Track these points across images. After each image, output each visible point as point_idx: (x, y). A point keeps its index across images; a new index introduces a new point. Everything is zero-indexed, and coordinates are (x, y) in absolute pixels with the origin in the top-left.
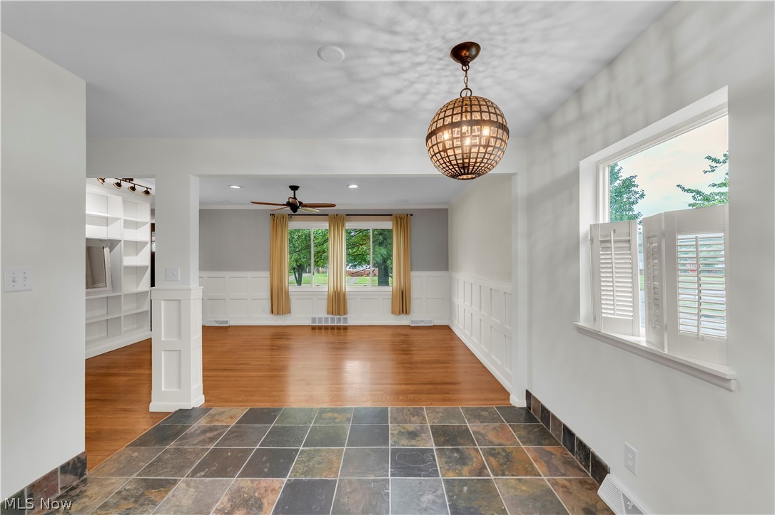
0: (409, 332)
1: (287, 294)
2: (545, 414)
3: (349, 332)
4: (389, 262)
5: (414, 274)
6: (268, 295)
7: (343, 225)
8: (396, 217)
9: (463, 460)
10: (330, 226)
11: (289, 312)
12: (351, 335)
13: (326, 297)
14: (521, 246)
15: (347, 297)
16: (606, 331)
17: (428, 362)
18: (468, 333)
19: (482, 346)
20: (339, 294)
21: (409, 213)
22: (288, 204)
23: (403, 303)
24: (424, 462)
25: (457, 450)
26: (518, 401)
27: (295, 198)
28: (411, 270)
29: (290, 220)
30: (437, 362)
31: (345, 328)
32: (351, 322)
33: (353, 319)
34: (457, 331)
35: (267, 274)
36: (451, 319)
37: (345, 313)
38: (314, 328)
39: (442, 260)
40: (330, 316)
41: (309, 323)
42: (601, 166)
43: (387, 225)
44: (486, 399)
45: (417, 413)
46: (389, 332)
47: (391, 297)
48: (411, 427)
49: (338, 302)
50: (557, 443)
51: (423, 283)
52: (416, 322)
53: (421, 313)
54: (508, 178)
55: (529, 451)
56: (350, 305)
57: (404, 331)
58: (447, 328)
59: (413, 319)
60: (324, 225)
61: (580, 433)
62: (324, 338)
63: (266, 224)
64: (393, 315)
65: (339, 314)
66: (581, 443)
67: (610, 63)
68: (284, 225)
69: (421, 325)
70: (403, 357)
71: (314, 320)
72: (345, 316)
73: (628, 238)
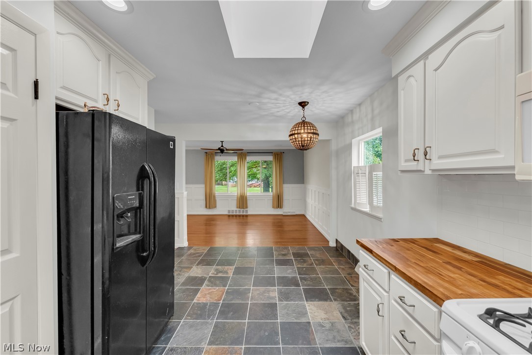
0: (282, 217)
1: (214, 197)
2: (342, 246)
3: (249, 218)
4: (270, 178)
5: (285, 186)
6: (203, 197)
7: (245, 159)
8: (275, 154)
9: (305, 262)
10: (238, 159)
11: (216, 207)
12: (250, 219)
13: (236, 199)
14: (333, 173)
15: (248, 199)
16: (358, 208)
17: (292, 231)
18: (313, 217)
19: (320, 223)
20: (243, 197)
21: (282, 152)
22: (219, 149)
23: (278, 202)
24: (289, 262)
25: (303, 259)
26: (332, 244)
27: (222, 146)
28: (284, 183)
29: (216, 156)
30: (297, 230)
31: (247, 216)
32: (249, 213)
33: (251, 211)
34: (308, 217)
35: (203, 186)
36: (305, 211)
37: (247, 207)
38: (229, 216)
39: (301, 178)
40: (238, 209)
41: (226, 213)
42: (360, 142)
43: (270, 158)
44: (319, 244)
45: (287, 248)
46: (271, 218)
47: (272, 199)
48: (283, 253)
49: (243, 201)
50: (345, 257)
51: (290, 191)
52: (286, 213)
53: (289, 208)
54: (328, 141)
55: (332, 260)
56: (249, 203)
57: (280, 217)
58: (303, 216)
59: (285, 211)
60: (235, 159)
61: (352, 251)
62: (234, 220)
63: (202, 158)
64: (273, 209)
65: (243, 208)
66: (352, 254)
67: (360, 105)
68: (213, 159)
69: (289, 214)
70: (279, 229)
71: (229, 211)
72: (246, 209)
73: (364, 172)
